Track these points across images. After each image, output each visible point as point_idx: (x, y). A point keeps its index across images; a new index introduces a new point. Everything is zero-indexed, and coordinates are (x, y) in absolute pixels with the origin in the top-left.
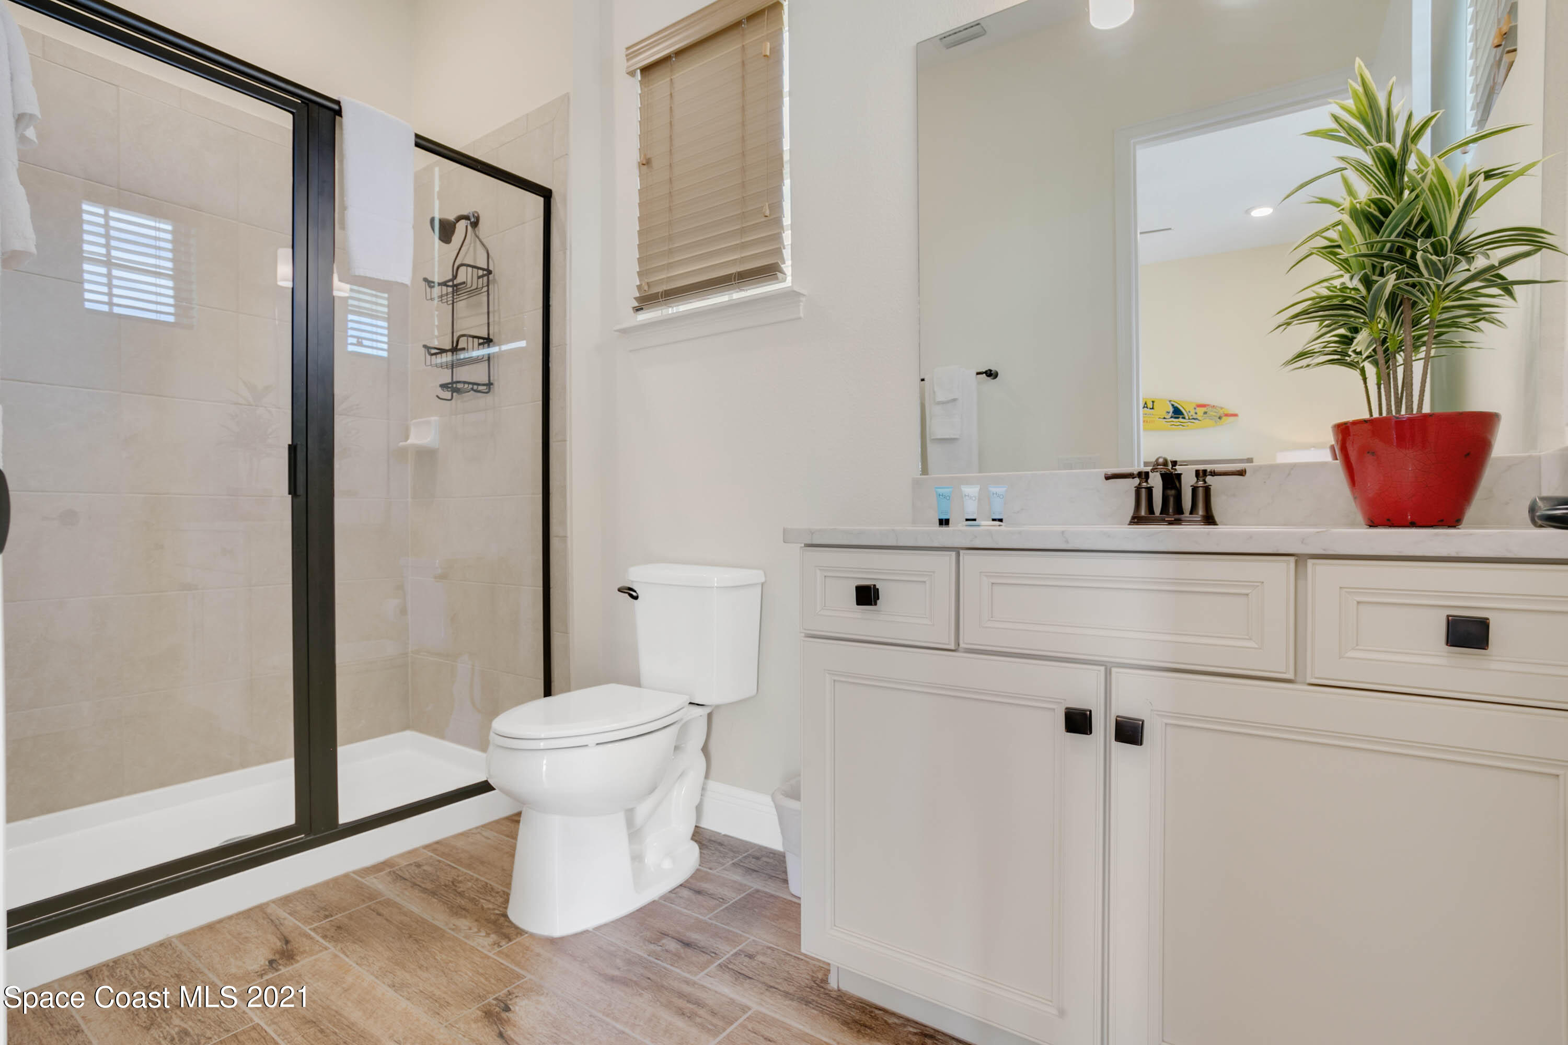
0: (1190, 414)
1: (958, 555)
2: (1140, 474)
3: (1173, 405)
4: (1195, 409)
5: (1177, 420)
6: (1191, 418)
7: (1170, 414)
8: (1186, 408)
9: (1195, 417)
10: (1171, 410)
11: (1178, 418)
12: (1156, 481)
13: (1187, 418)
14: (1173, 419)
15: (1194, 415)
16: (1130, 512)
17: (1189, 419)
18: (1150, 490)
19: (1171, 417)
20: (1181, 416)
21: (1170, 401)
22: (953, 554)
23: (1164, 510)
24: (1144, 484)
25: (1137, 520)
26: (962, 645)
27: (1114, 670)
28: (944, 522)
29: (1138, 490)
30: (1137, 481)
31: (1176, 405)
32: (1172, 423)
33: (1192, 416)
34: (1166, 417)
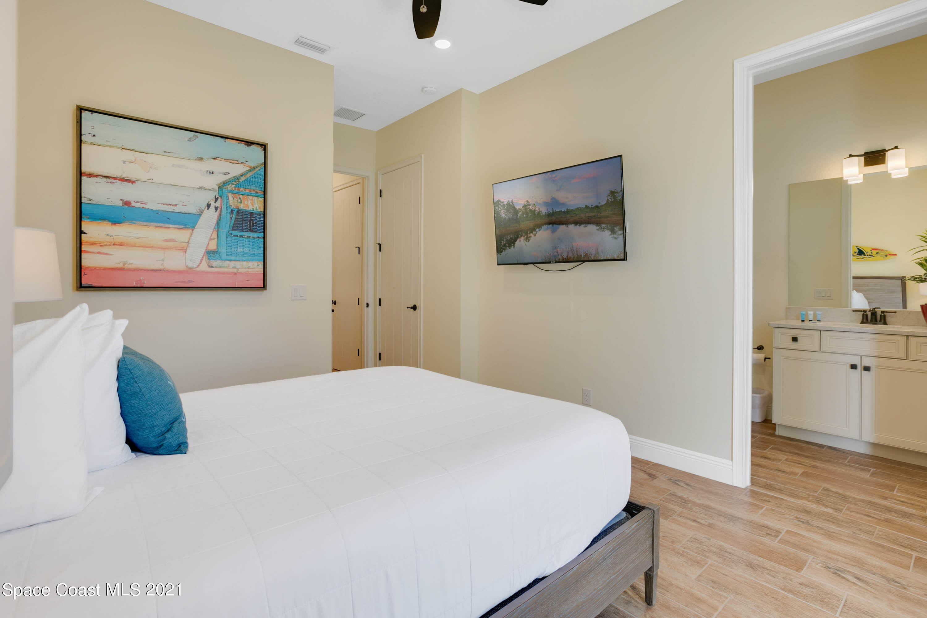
0: (868, 253)
1: (821, 331)
2: (864, 311)
3: (858, 249)
4: (871, 251)
5: (861, 256)
6: (869, 255)
7: (857, 253)
8: (866, 250)
9: (871, 255)
10: (857, 251)
11: (861, 255)
12: (869, 314)
13: (866, 255)
14: (858, 256)
15: (870, 253)
16: (861, 320)
17: (867, 256)
18: (867, 315)
19: (857, 255)
20: (863, 254)
21: (857, 247)
22: (819, 331)
23: (871, 320)
24: (865, 314)
25: (862, 322)
26: (822, 351)
27: (863, 357)
28: (803, 321)
29: (863, 315)
30: (863, 313)
31: (860, 248)
32: (858, 258)
33: (869, 254)
34: (854, 254)
